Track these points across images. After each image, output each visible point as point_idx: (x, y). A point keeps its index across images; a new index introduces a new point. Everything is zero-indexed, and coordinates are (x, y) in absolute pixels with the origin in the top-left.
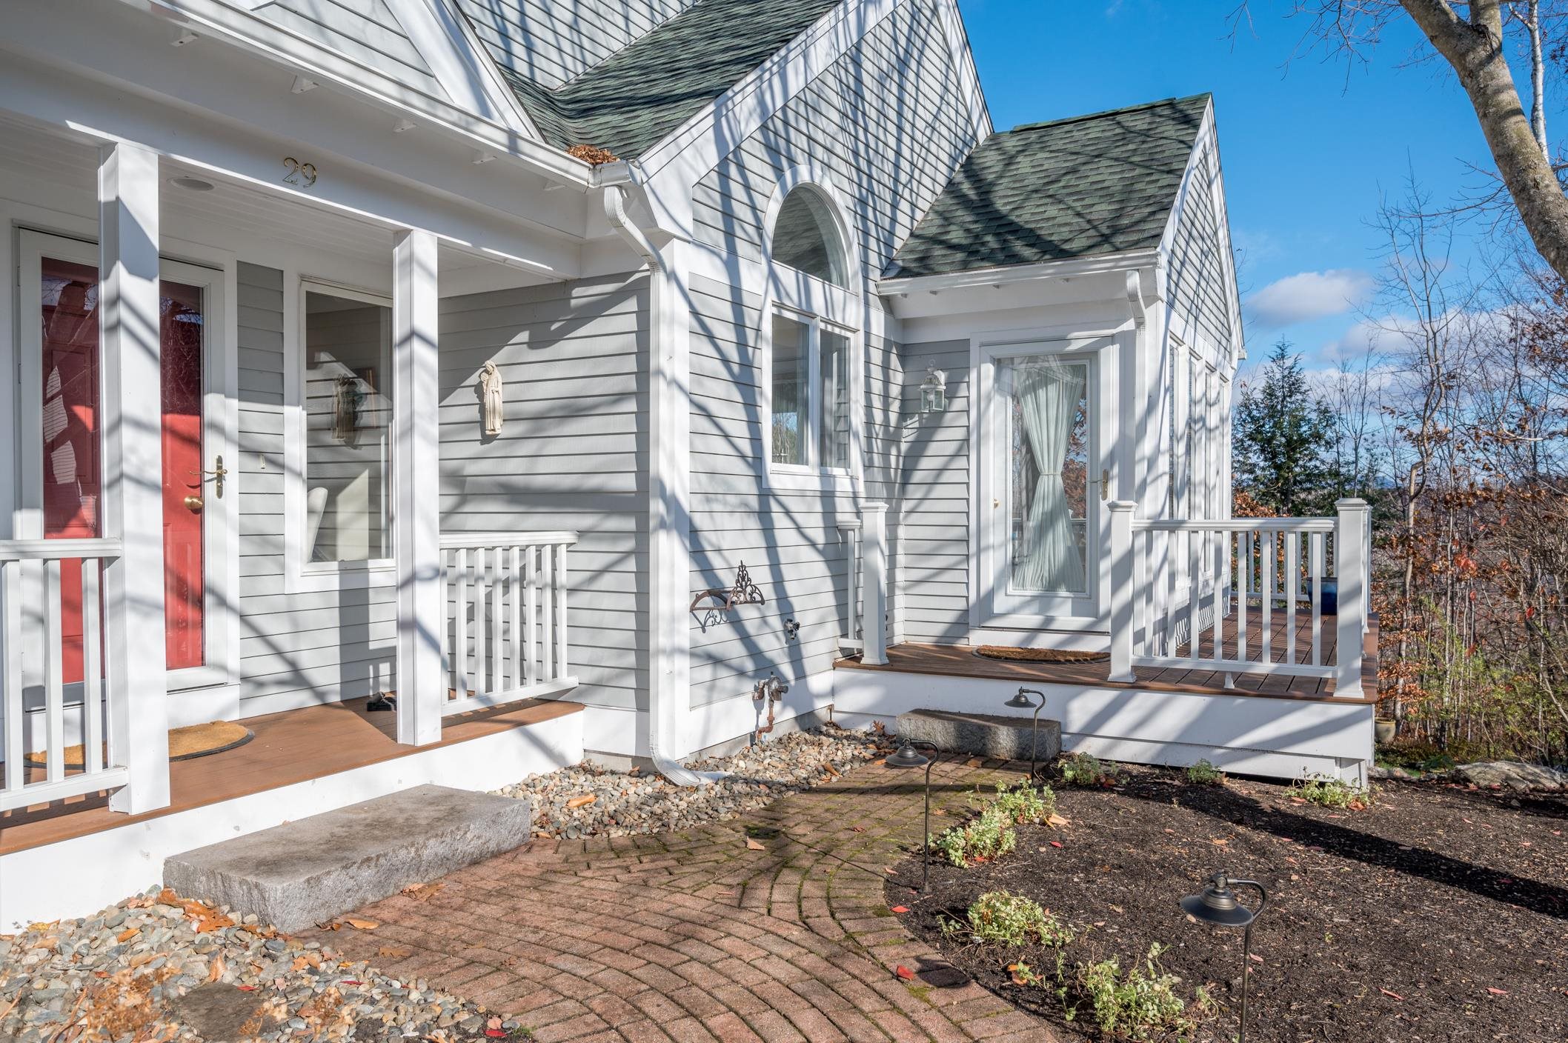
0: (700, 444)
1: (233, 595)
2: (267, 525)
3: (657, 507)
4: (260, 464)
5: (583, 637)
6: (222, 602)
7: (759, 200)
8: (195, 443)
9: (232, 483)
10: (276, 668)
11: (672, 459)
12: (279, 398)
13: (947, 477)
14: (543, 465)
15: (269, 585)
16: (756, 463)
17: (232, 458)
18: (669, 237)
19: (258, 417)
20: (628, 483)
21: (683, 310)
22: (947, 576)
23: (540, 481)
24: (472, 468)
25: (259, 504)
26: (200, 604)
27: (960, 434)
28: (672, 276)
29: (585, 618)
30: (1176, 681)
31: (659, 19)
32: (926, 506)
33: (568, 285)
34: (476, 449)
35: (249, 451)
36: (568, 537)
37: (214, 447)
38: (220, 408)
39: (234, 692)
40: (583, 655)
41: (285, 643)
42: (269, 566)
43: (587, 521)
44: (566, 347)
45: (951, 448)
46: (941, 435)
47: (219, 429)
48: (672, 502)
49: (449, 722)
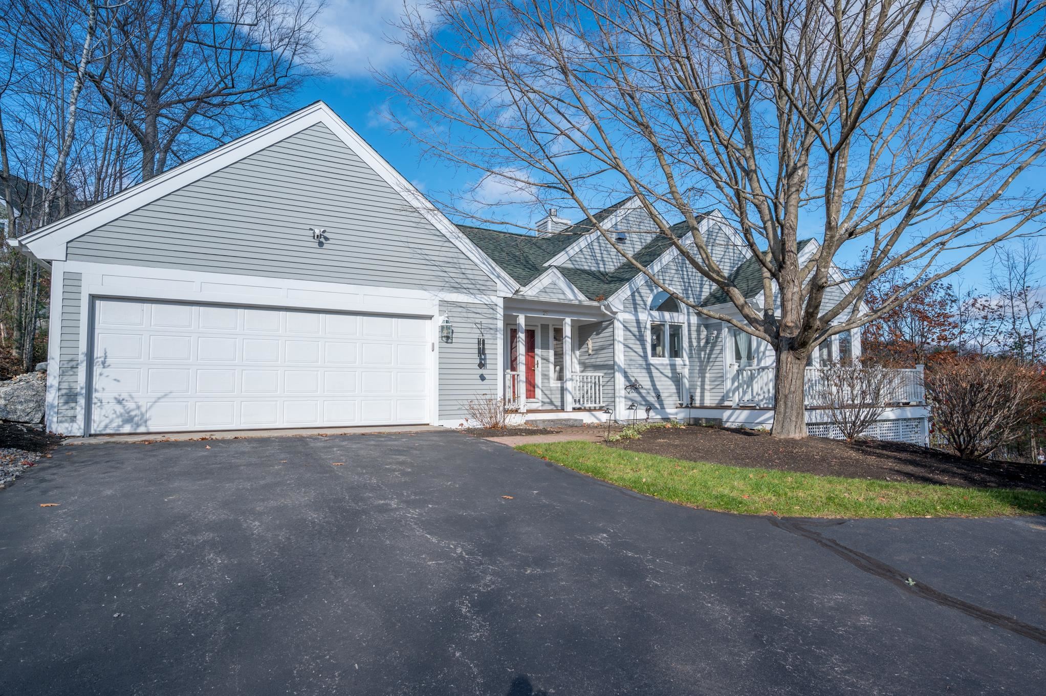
0: (626, 354)
1: (540, 386)
2: (546, 373)
3: (616, 367)
4: (545, 361)
5: (605, 396)
6: (538, 387)
7: (645, 299)
8: (533, 357)
9: (540, 365)
10: (548, 400)
11: (619, 358)
12: (548, 349)
13: (718, 359)
14: (598, 360)
15: (547, 385)
16: (645, 357)
17: (540, 361)
18: (617, 312)
19: (545, 353)
20: (612, 363)
21: (622, 326)
22: (719, 387)
23: (598, 363)
24: (587, 361)
25: (544, 369)
26: (534, 387)
27: (720, 348)
28: (618, 320)
29: (606, 391)
30: (744, 408)
31: (644, 244)
32: (714, 368)
33: (602, 322)
34: (587, 357)
35: (543, 359)
36: (601, 374)
37: (537, 359)
38: (538, 351)
39: (540, 404)
40: (605, 399)
41: (550, 396)
42: (546, 381)
43: (605, 371)
44: (601, 335)
45: (718, 352)
46: (716, 348)
47: (538, 355)
48: (619, 366)
49: (574, 409)
